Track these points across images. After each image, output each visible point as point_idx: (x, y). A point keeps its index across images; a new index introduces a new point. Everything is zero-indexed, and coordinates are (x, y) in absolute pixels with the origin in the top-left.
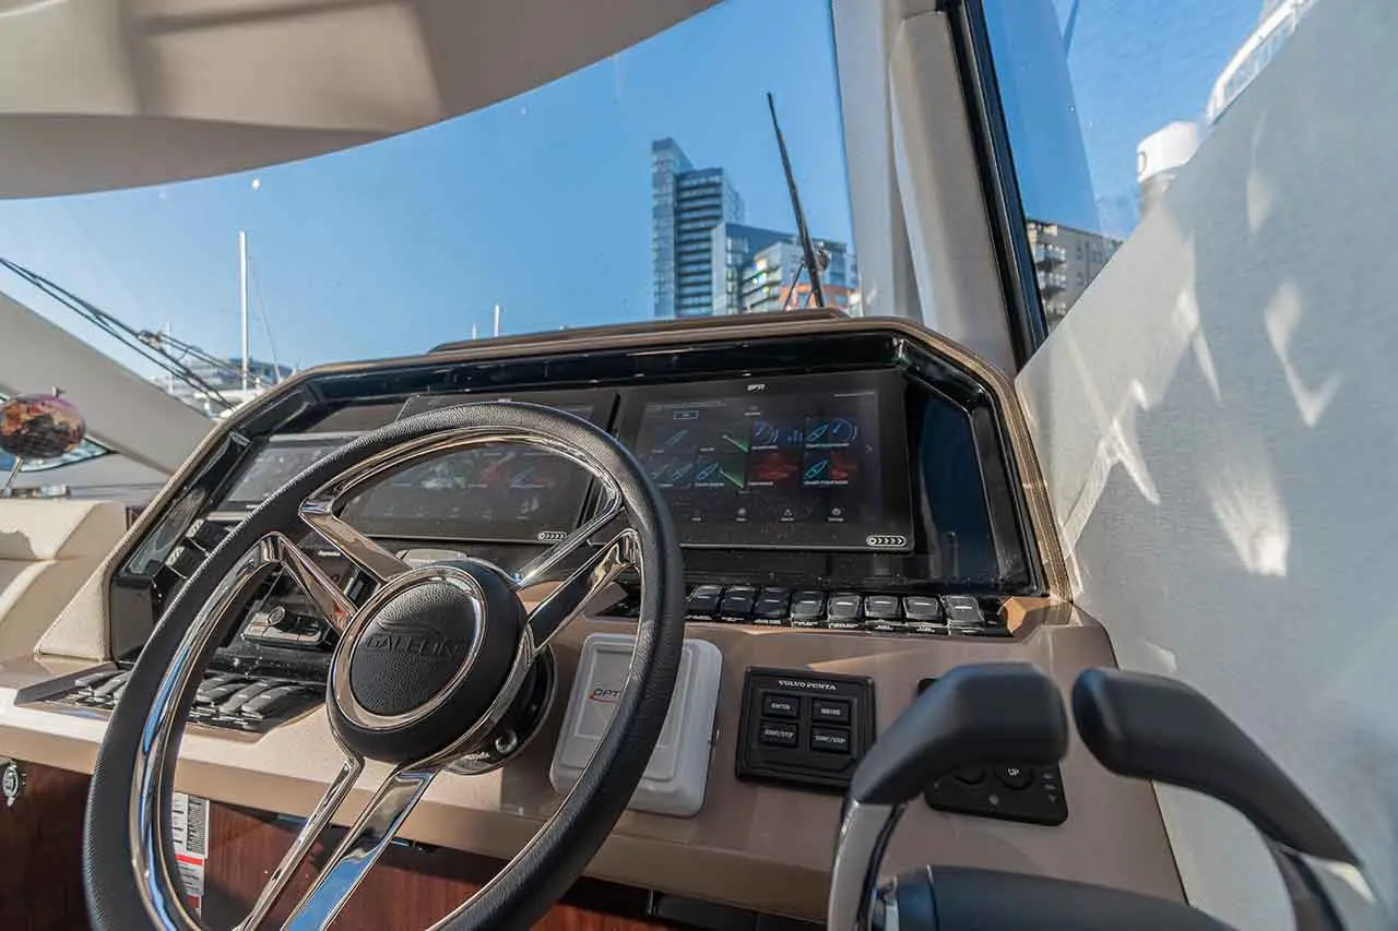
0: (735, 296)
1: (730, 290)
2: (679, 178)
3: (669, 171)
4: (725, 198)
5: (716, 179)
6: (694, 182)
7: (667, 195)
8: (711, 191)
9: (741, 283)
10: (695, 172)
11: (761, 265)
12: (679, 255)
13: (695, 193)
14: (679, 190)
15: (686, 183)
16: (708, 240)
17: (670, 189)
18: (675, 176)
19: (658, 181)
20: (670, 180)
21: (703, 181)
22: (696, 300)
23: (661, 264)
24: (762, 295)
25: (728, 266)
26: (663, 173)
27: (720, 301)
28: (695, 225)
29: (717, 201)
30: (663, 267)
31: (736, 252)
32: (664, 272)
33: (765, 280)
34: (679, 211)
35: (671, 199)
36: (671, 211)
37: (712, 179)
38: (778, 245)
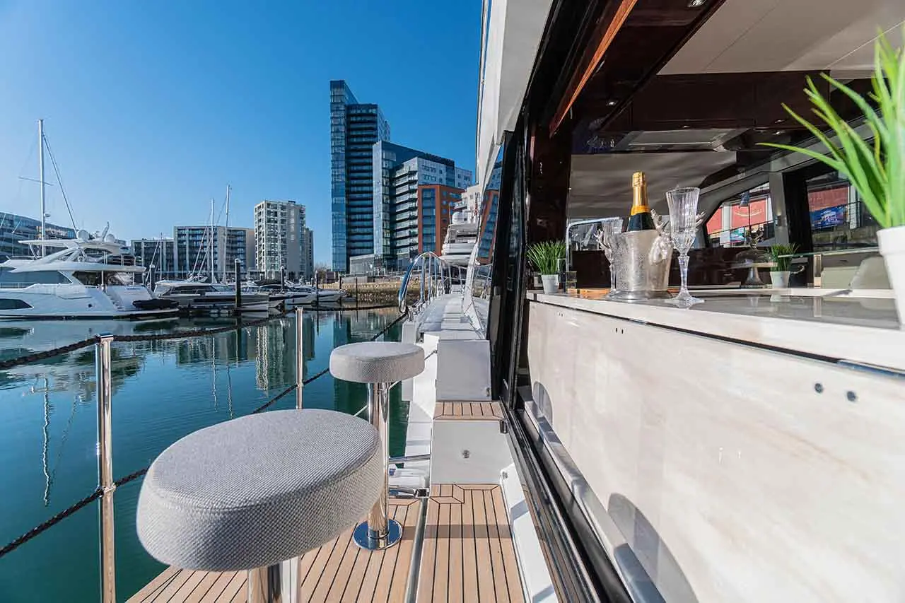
0: (387, 188)
1: (385, 184)
2: (349, 108)
3: (342, 102)
4: (379, 125)
5: (374, 111)
6: (359, 112)
7: (342, 117)
8: (370, 119)
9: (392, 180)
10: (359, 105)
11: (405, 170)
12: (348, 158)
13: (359, 119)
14: (348, 116)
15: (354, 112)
16: (371, 150)
17: (343, 114)
18: (345, 106)
19: (334, 108)
20: (343, 108)
21: (364, 111)
22: (360, 189)
23: (336, 163)
24: (405, 189)
25: (383, 168)
26: (338, 103)
27: (378, 191)
28: (359, 140)
29: (374, 126)
30: (338, 165)
31: (388, 160)
32: (338, 168)
33: (407, 179)
34: (349, 130)
35: (343, 121)
36: (343, 129)
37: (370, 111)
38: (416, 158)
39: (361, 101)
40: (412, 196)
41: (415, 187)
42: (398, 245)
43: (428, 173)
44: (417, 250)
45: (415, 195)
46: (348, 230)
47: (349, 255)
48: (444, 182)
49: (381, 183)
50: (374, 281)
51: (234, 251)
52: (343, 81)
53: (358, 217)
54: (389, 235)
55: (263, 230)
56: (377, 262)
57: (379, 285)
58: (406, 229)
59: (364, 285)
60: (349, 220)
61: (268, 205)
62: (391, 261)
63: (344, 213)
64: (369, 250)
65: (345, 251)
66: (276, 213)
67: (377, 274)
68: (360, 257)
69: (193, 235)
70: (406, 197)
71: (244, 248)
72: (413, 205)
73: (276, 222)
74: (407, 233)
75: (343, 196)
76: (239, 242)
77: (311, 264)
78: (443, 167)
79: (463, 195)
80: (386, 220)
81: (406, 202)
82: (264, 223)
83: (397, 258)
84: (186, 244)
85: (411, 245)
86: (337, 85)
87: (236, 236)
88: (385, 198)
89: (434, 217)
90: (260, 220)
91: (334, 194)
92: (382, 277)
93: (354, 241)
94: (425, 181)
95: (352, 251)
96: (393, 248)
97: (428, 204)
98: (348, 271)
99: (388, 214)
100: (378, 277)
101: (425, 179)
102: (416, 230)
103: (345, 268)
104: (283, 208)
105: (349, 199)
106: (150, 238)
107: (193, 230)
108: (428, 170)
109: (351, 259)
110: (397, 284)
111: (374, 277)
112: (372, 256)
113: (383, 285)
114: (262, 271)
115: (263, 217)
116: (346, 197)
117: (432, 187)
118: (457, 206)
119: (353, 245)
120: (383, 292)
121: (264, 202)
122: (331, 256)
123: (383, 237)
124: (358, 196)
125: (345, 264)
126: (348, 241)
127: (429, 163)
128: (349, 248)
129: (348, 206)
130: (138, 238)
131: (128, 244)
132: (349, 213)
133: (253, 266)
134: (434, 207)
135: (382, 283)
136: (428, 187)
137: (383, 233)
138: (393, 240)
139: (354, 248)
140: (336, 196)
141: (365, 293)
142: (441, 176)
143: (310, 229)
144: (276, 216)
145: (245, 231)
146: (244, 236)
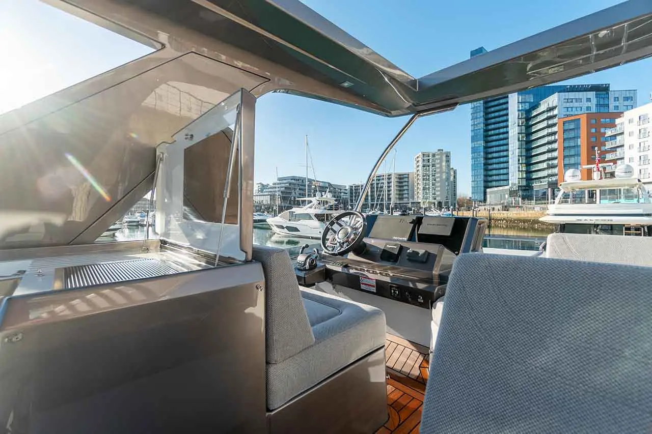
0: (523, 127)
1: (520, 124)
9: (528, 119)
11: (543, 107)
22: (497, 131)
24: (544, 124)
25: (519, 110)
27: (514, 131)
30: (477, 116)
31: (525, 102)
32: (477, 118)
33: (545, 116)
38: (557, 93)
40: (550, 130)
41: (555, 120)
42: (534, 177)
43: (571, 105)
44: (556, 180)
45: (555, 129)
46: (485, 167)
47: (486, 187)
48: (594, 110)
49: (517, 124)
50: (508, 211)
51: (402, 189)
52: (482, 47)
53: (495, 155)
54: (524, 169)
55: (420, 173)
56: (512, 193)
57: (513, 214)
58: (544, 161)
59: (498, 214)
60: (486, 159)
61: (424, 155)
62: (527, 191)
63: (482, 154)
64: (505, 182)
65: (482, 184)
66: (429, 159)
67: (512, 204)
68: (496, 189)
69: (379, 180)
70: (545, 132)
71: (408, 186)
72: (552, 138)
73: (429, 166)
74: (545, 165)
75: (481, 140)
76: (405, 182)
77: (455, 195)
78: (592, 94)
79: (618, 121)
80: (521, 156)
81: (544, 137)
82: (420, 168)
83: (533, 189)
85: (549, 176)
86: (477, 52)
87: (403, 178)
88: (520, 136)
89: (578, 146)
90: (418, 166)
91: (474, 139)
92: (517, 206)
93: (491, 176)
94: (568, 113)
95: (490, 184)
96: (529, 179)
97: (572, 134)
98: (485, 200)
99: (524, 150)
100: (513, 207)
101: (568, 111)
102: (555, 162)
103: (483, 198)
104: (434, 155)
105: (486, 142)
106: (357, 184)
107: (378, 176)
108: (572, 102)
109: (488, 190)
110: (531, 214)
111: (510, 207)
112: (507, 187)
113: (516, 214)
114: (419, 201)
115: (421, 164)
116: (484, 140)
117: (577, 117)
118: (609, 133)
119: (490, 179)
120: (515, 220)
121: (420, 154)
122: (471, 189)
123: (519, 171)
124: (494, 138)
125: (482, 195)
126: (486, 176)
127: (572, 95)
128: (486, 181)
129: (485, 148)
130: (351, 184)
131: (347, 188)
132: (486, 153)
133: (413, 198)
134: (578, 137)
135: (515, 212)
136: (570, 118)
137: (519, 168)
138: (528, 172)
139: (491, 181)
140: (474, 142)
141: (500, 220)
142: (589, 104)
143: (455, 169)
144: (429, 162)
145: (408, 174)
146: (408, 178)
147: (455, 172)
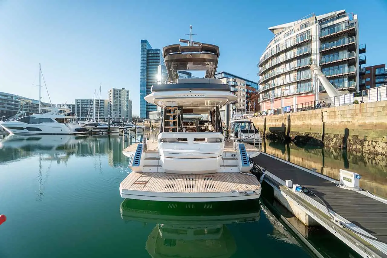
2: (148, 50)
3: (146, 48)
4: (161, 58)
5: (159, 52)
6: (152, 52)
7: (145, 55)
8: (157, 55)
10: (153, 50)
12: (147, 71)
13: (152, 55)
14: (148, 54)
15: (150, 52)
16: (157, 68)
17: (146, 53)
18: (147, 50)
20: (146, 51)
21: (155, 52)
22: (152, 84)
23: (143, 73)
26: (144, 49)
28: (152, 64)
29: (158, 58)
30: (143, 74)
31: (164, 73)
34: (148, 60)
35: (146, 56)
36: (146, 59)
37: (157, 52)
39: (153, 48)
47: (147, 111)
50: (157, 123)
52: (146, 40)
55: (112, 101)
56: (159, 115)
61: (114, 90)
63: (145, 94)
64: (155, 109)
65: (145, 109)
66: (117, 93)
68: (152, 112)
69: (83, 102)
71: (104, 108)
73: (117, 97)
75: (145, 87)
76: (102, 105)
77: (131, 114)
82: (112, 98)
84: (80, 106)
86: (144, 42)
87: (100, 103)
90: (111, 96)
91: (142, 85)
95: (149, 110)
100: (159, 121)
103: (145, 117)
104: (120, 91)
105: (147, 88)
107: (83, 100)
112: (156, 112)
115: (112, 95)
119: (149, 107)
121: (112, 89)
122: (140, 111)
125: (145, 115)
126: (147, 105)
128: (147, 108)
129: (147, 91)
139: (150, 108)
140: (142, 87)
141: (154, 127)
143: (131, 100)
144: (117, 95)
145: (104, 101)
146: (104, 103)
147: (131, 102)
